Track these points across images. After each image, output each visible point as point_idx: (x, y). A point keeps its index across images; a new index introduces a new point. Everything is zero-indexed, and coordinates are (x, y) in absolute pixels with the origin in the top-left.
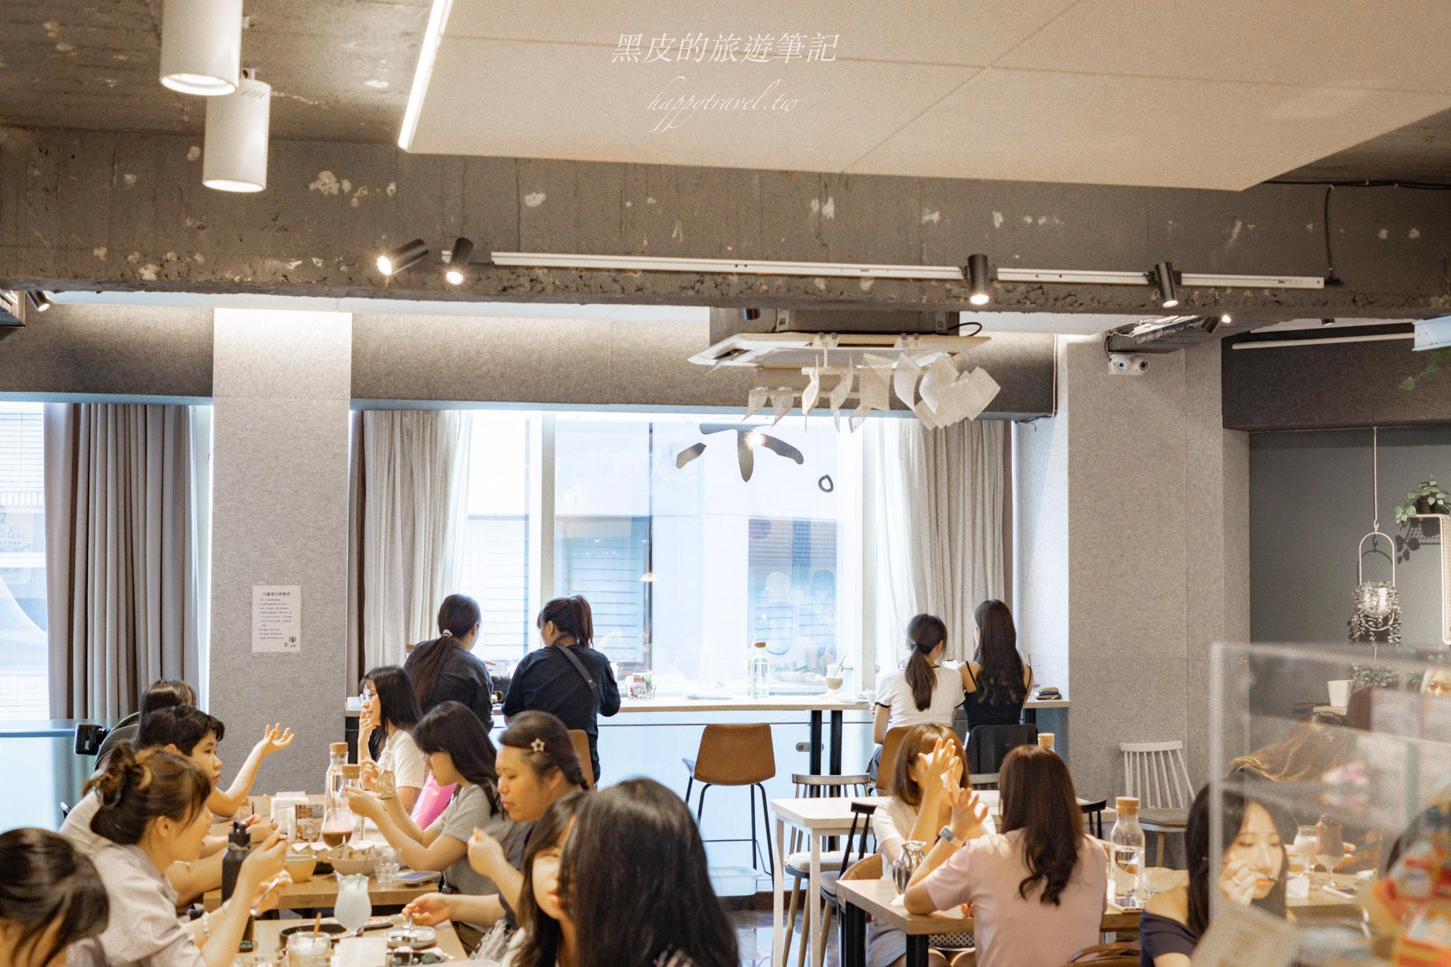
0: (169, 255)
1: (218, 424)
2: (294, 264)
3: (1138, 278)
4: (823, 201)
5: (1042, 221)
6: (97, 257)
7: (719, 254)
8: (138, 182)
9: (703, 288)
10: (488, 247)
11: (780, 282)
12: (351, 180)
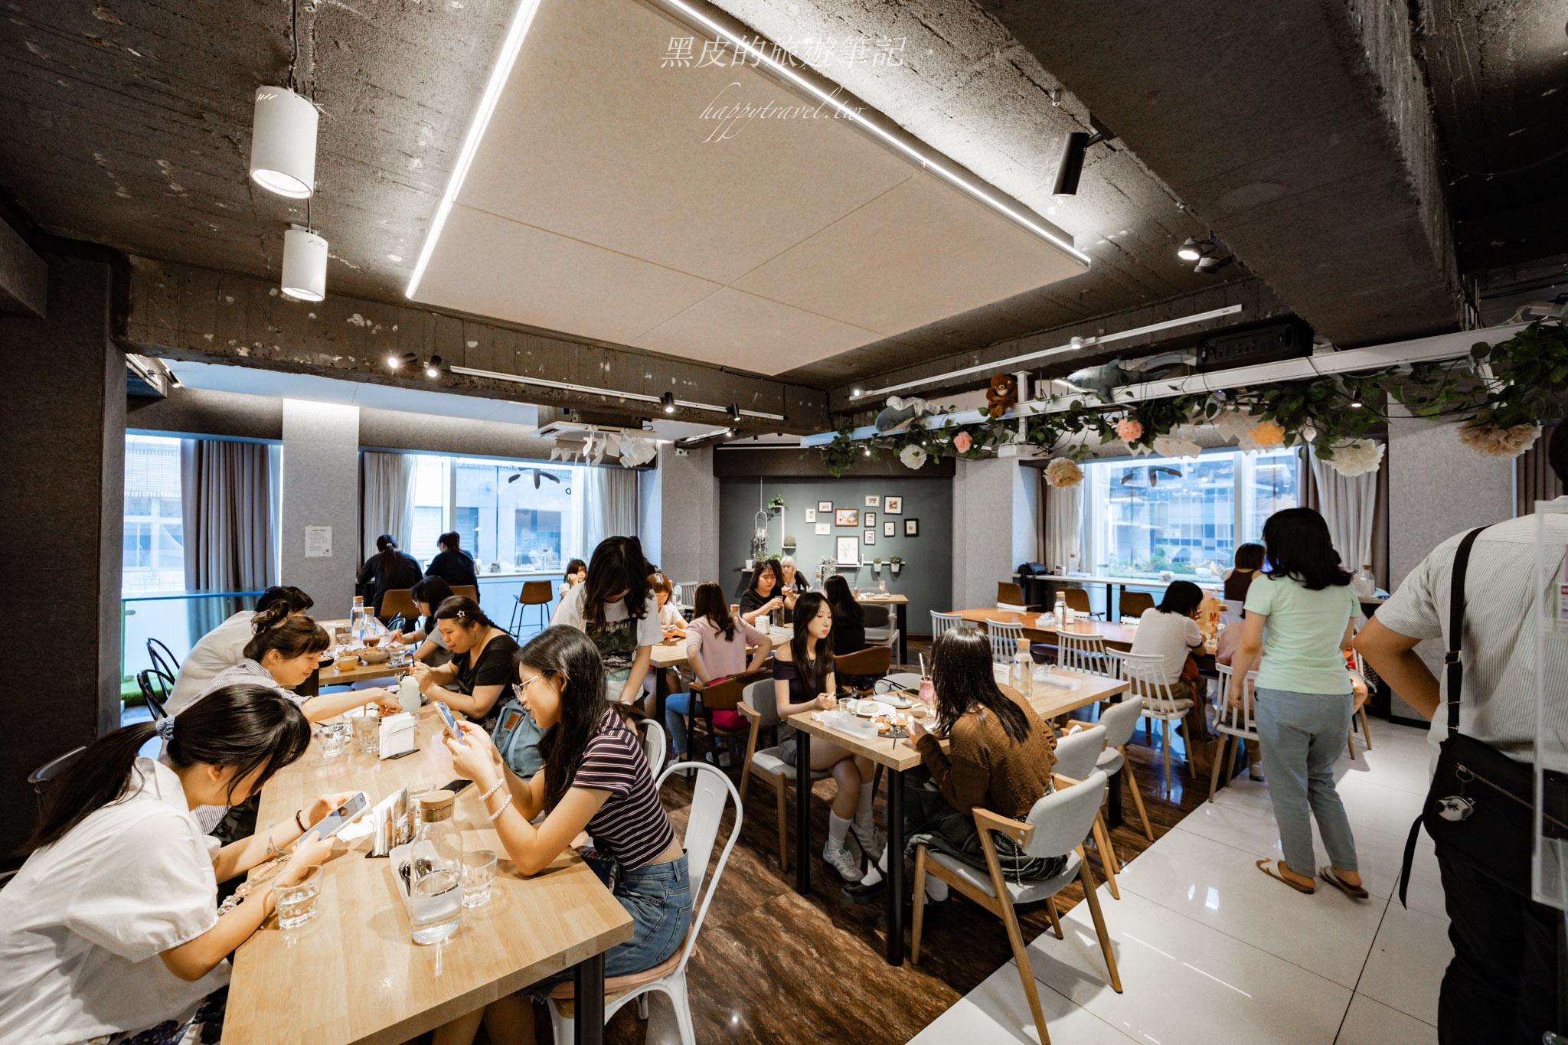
0: (257, 344)
1: (285, 452)
2: (337, 358)
3: (723, 409)
4: (605, 364)
5: (690, 383)
6: (207, 339)
7: (560, 380)
8: (235, 302)
9: (553, 394)
10: (448, 363)
11: (587, 395)
12: (372, 321)
